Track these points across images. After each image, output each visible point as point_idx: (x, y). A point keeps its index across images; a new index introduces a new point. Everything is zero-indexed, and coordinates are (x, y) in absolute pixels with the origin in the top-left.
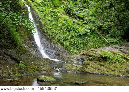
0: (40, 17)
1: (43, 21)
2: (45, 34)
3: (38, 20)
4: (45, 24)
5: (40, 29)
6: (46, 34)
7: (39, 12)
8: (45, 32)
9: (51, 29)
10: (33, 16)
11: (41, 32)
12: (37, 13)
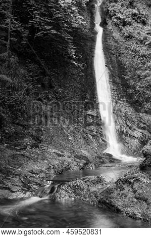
1: (126, 60)
2: (128, 90)
3: (117, 58)
4: (131, 67)
5: (118, 80)
6: (131, 91)
7: (122, 39)
10: (107, 49)
11: (118, 86)
12: (116, 42)
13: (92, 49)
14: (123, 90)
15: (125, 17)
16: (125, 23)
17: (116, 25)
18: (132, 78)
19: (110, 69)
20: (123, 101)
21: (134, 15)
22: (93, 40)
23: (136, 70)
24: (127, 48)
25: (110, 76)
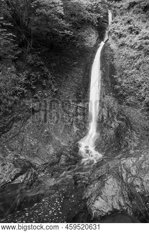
0: (115, 56)
1: (117, 63)
2: (116, 86)
3: (110, 63)
4: (121, 68)
5: (108, 79)
6: (118, 87)
7: (116, 48)
8: (116, 83)
9: (132, 74)
10: (103, 57)
11: (107, 84)
12: (112, 50)
13: (93, 58)
14: (111, 86)
15: (122, 31)
16: (120, 36)
17: (114, 38)
18: (120, 76)
19: (103, 71)
20: (110, 95)
21: (130, 28)
22: (95, 52)
23: (124, 69)
24: (119, 54)
25: (102, 76)
